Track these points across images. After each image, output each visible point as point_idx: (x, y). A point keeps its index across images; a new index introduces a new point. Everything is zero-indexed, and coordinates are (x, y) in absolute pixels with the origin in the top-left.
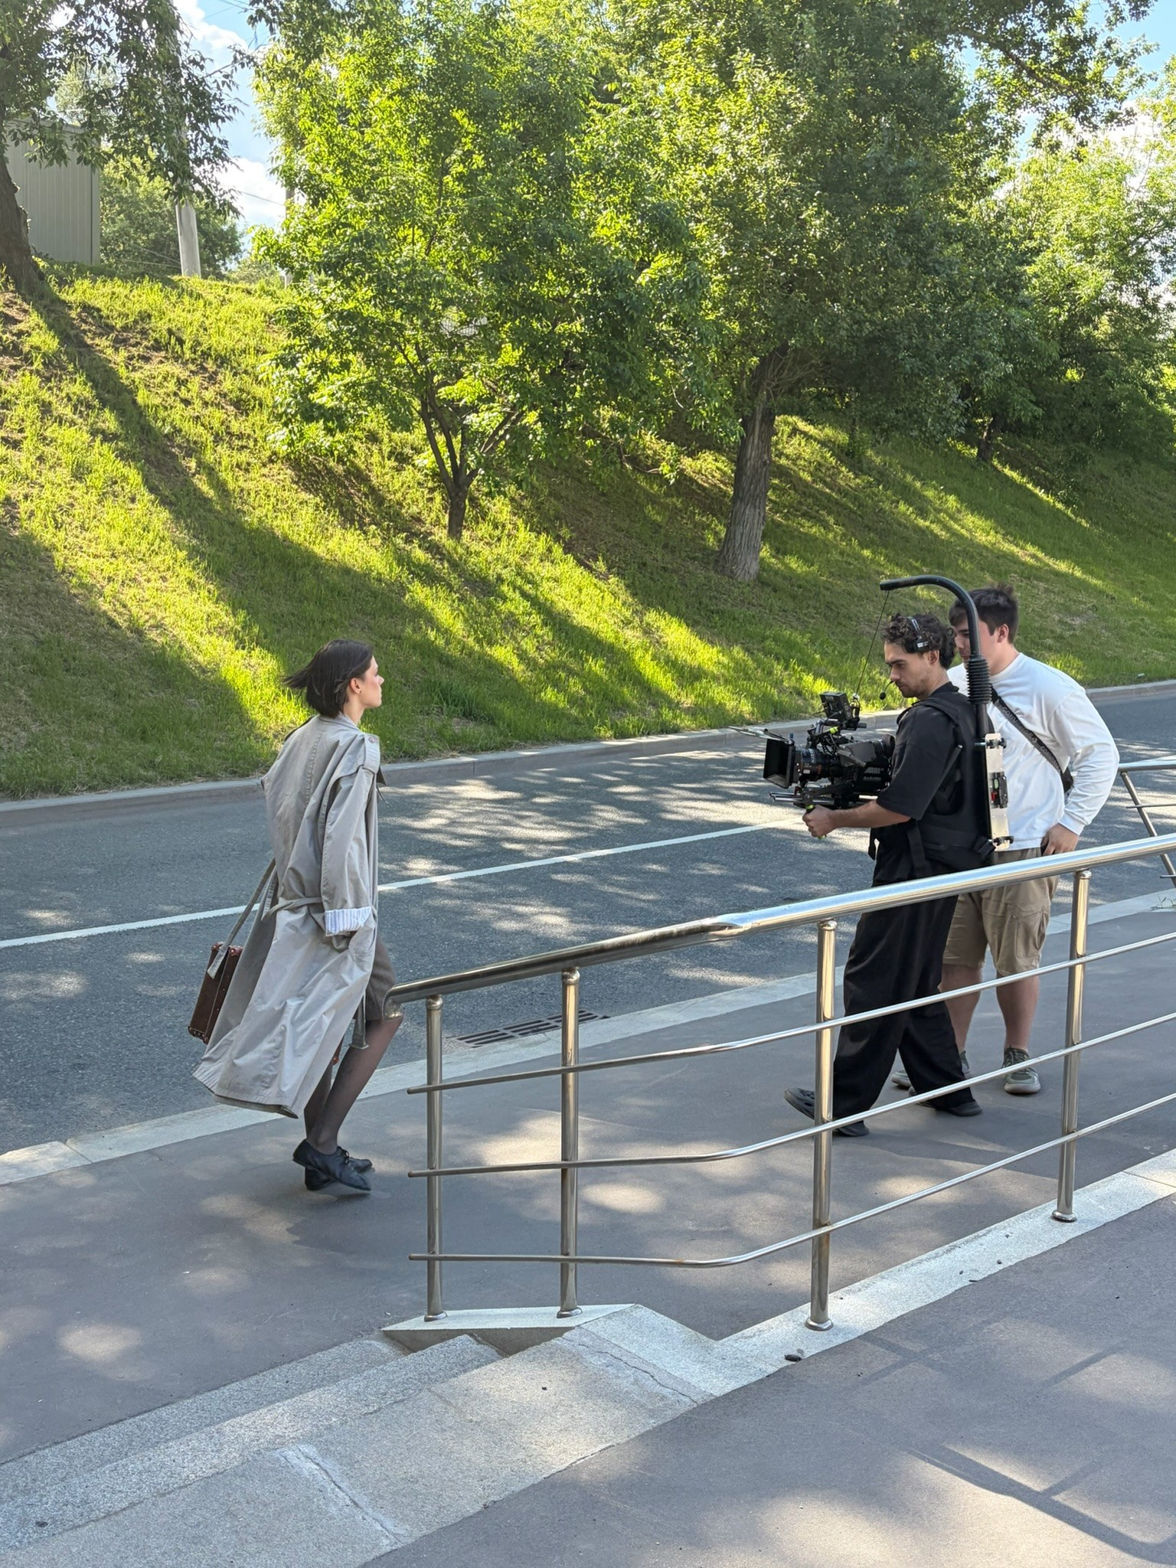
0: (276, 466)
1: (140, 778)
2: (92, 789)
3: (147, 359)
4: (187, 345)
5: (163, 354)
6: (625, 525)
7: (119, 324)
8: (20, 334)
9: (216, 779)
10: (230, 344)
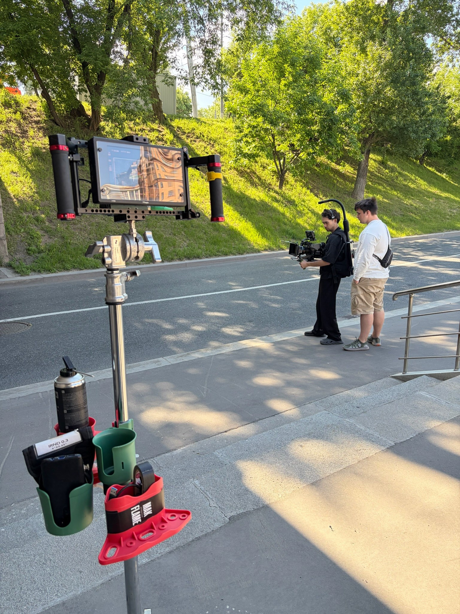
0: (232, 170)
1: (218, 255)
2: (207, 257)
3: (195, 141)
4: (205, 137)
5: (199, 139)
6: (325, 185)
7: (187, 131)
8: (163, 135)
9: (235, 255)
10: (216, 136)
